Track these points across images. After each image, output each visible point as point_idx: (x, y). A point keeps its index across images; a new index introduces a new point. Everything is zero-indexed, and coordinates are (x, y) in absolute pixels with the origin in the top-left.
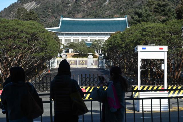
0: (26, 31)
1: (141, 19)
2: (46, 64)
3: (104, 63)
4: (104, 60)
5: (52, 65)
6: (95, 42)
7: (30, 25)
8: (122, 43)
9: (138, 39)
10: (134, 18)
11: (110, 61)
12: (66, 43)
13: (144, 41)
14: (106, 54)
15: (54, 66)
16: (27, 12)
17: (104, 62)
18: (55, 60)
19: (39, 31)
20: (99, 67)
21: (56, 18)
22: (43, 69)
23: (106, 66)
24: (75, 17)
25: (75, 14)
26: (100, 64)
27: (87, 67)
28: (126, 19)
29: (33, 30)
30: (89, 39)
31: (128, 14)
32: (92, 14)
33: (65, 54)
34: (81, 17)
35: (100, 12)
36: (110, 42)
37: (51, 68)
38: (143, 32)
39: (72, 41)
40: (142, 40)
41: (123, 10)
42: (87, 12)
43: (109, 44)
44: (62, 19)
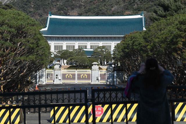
0: (9, 23)
1: (167, 13)
2: (31, 79)
3: (115, 77)
4: (115, 72)
5: (39, 80)
6: (99, 50)
7: (14, 15)
8: (147, 44)
9: (174, 36)
10: (158, 12)
11: (125, 74)
12: (57, 51)
13: (183, 38)
14: (119, 63)
15: (43, 81)
16: (2, 5)
17: (115, 75)
18: (44, 73)
19: (28, 24)
20: (108, 83)
21: (41, 16)
22: (28, 85)
23: (119, 82)
24: (68, 15)
25: (68, 10)
26: (109, 78)
27: (91, 83)
28: (141, 17)
29: (19, 22)
30: (89, 45)
31: (145, 10)
32: (92, 11)
33: (58, 64)
34: (77, 14)
35: (103, 8)
36: (126, 46)
37: (38, 84)
38: (182, 25)
39: (64, 48)
40: (181, 37)
41: (137, 5)
42: (85, 7)
43: (125, 48)
44: (51, 17)
